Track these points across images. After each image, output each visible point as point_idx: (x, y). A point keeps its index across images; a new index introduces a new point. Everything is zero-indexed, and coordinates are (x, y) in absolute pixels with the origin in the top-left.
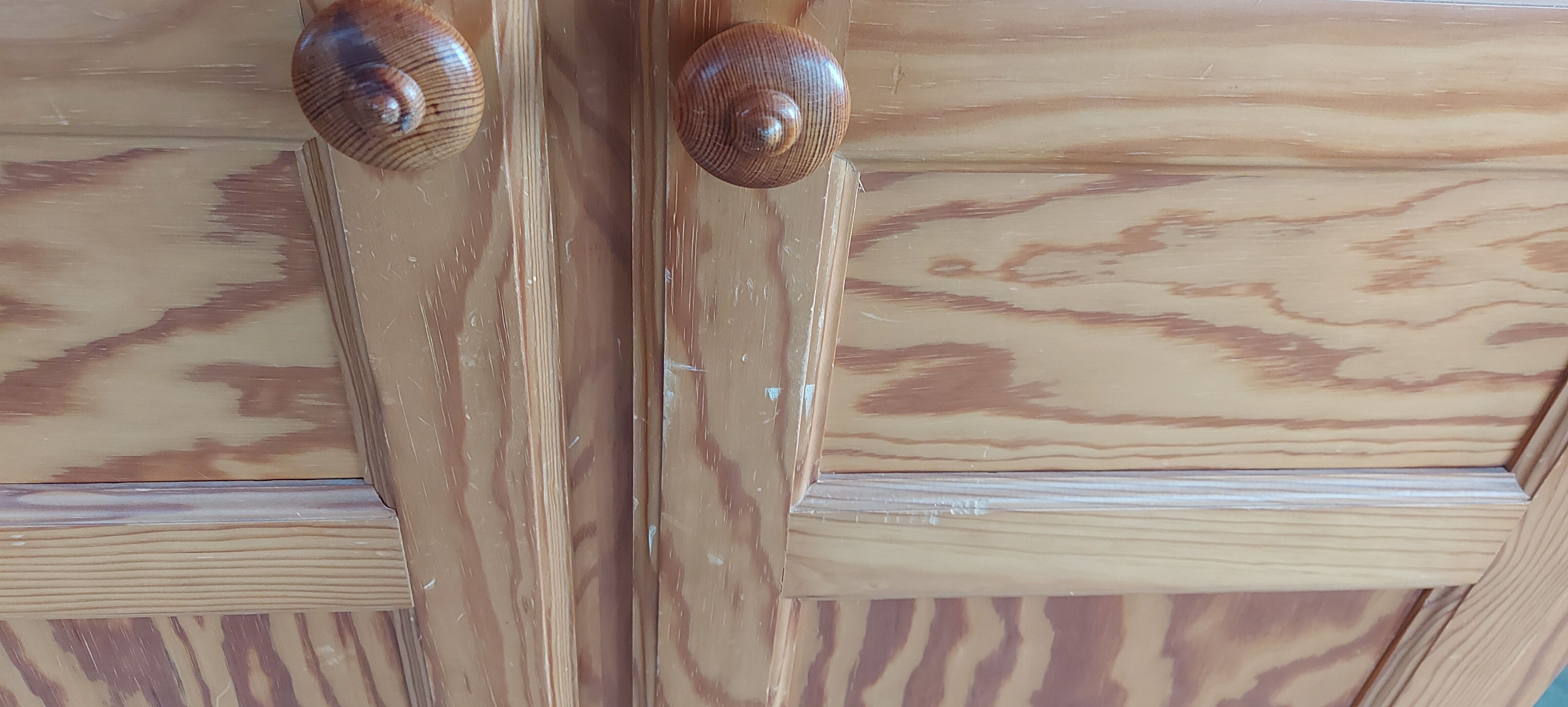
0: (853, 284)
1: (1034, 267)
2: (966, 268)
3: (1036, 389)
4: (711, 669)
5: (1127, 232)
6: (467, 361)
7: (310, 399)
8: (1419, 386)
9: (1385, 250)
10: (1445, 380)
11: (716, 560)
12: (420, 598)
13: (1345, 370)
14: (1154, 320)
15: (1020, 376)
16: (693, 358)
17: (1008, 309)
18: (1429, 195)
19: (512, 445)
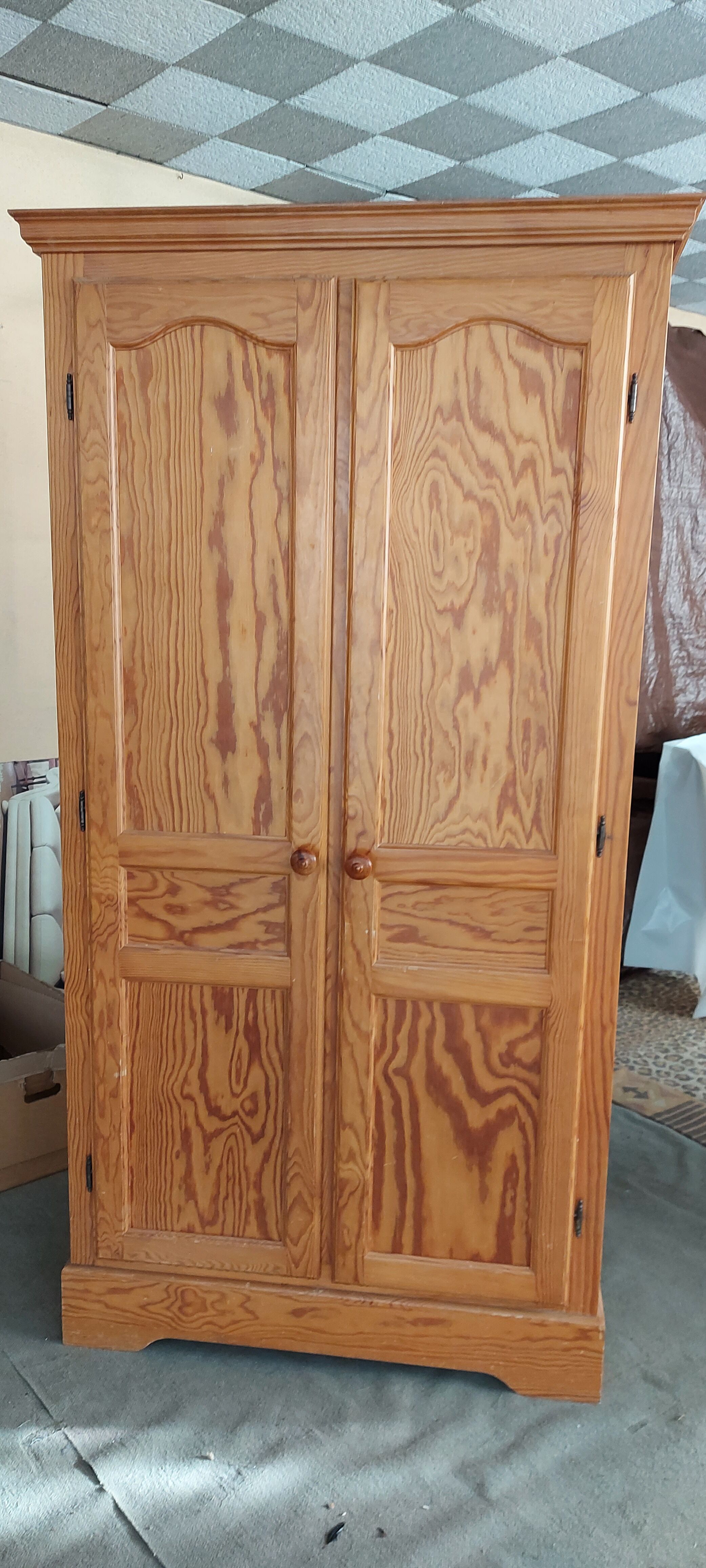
0: (382, 909)
1: (419, 906)
2: (404, 906)
3: (425, 937)
4: (356, 1018)
5: (435, 899)
6: (308, 920)
7: (278, 930)
8: (512, 942)
9: (492, 905)
10: (518, 941)
11: (356, 979)
12: (292, 983)
13: (494, 936)
14: (446, 921)
15: (420, 934)
16: (351, 922)
17: (415, 916)
18: (494, 894)
19: (315, 941)
